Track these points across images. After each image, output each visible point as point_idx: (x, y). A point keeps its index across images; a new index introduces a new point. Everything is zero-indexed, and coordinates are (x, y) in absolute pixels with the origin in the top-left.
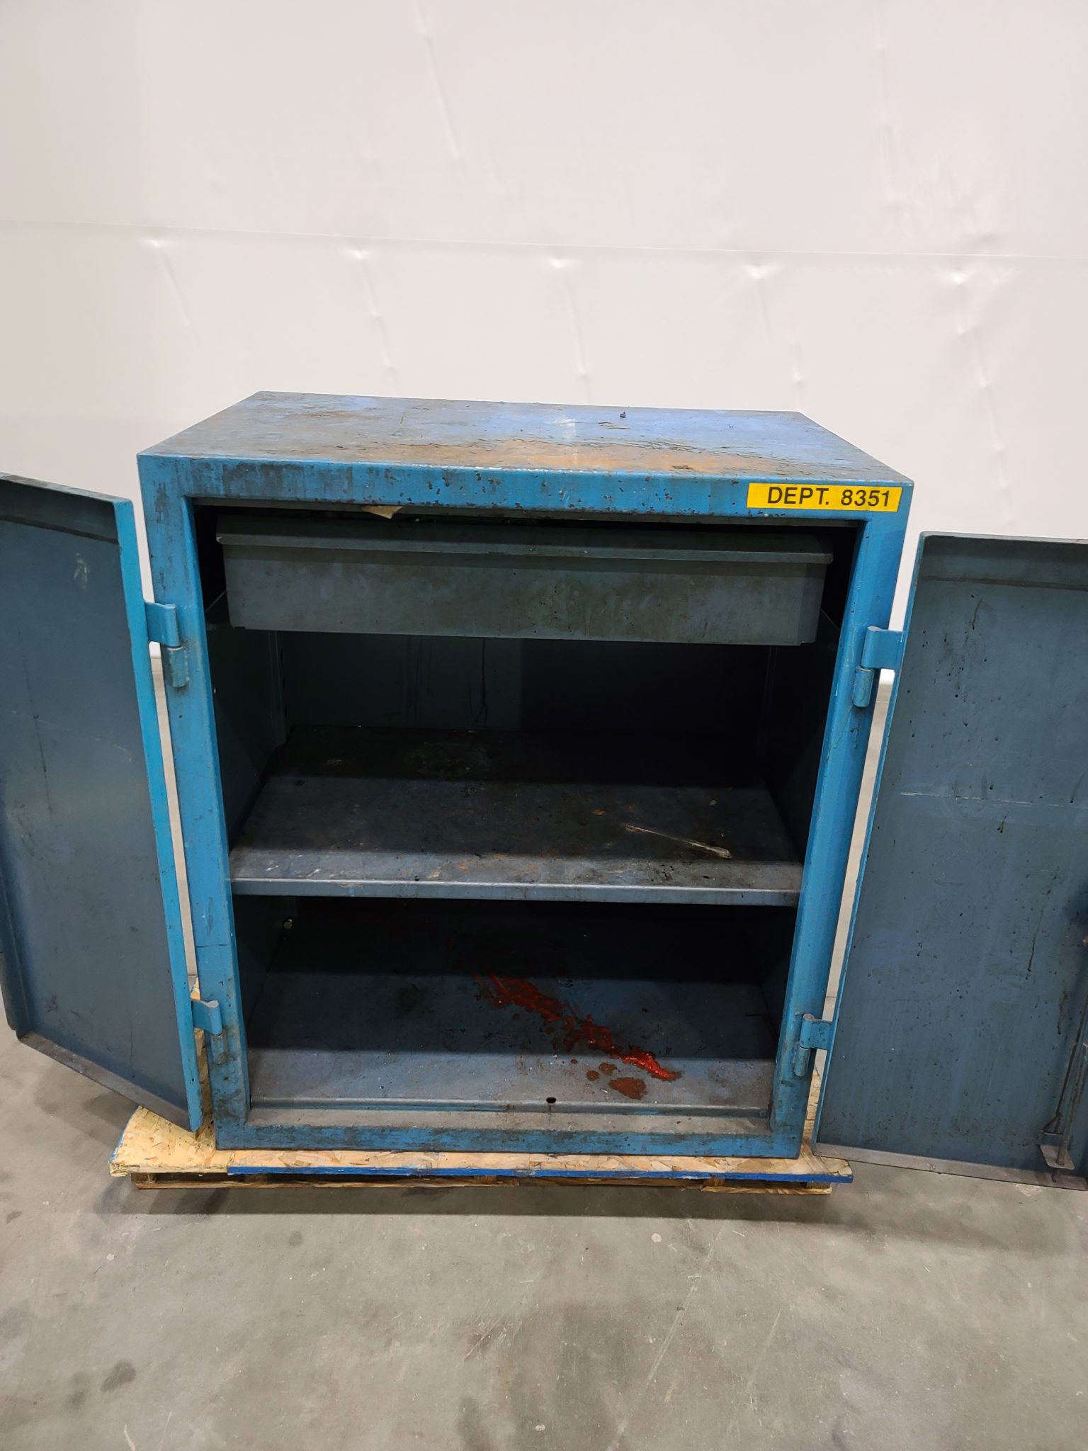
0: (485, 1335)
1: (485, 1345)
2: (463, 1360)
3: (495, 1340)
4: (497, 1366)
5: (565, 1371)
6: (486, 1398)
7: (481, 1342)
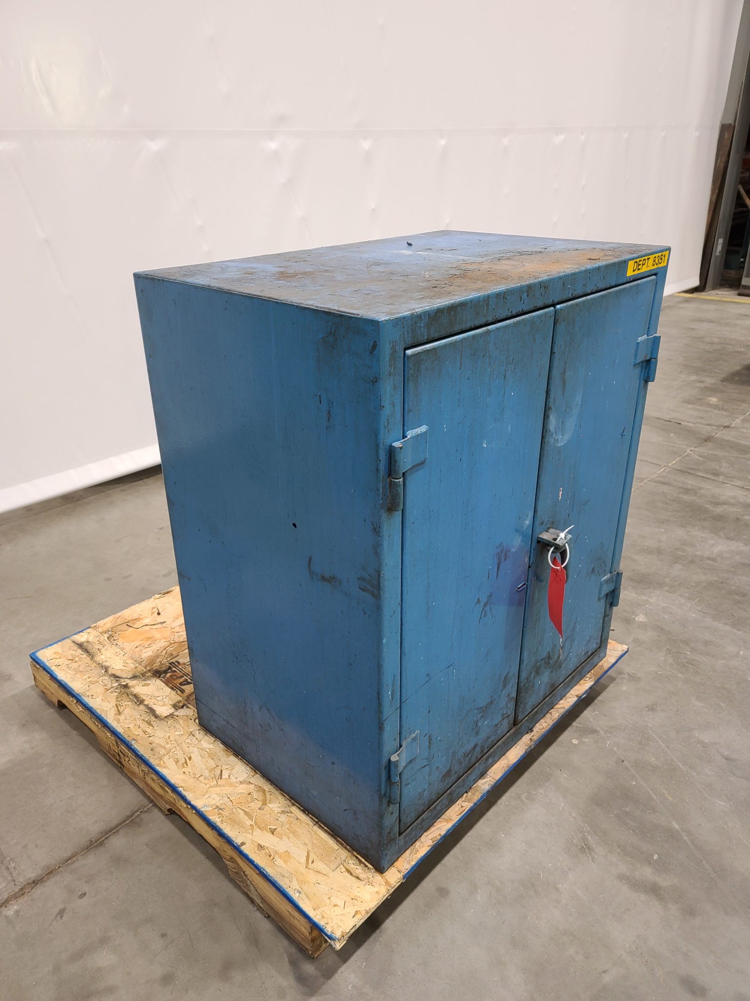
0: (583, 844)
1: (590, 849)
2: (592, 863)
3: (590, 842)
4: (607, 851)
5: (629, 826)
6: (623, 868)
7: (585, 849)
